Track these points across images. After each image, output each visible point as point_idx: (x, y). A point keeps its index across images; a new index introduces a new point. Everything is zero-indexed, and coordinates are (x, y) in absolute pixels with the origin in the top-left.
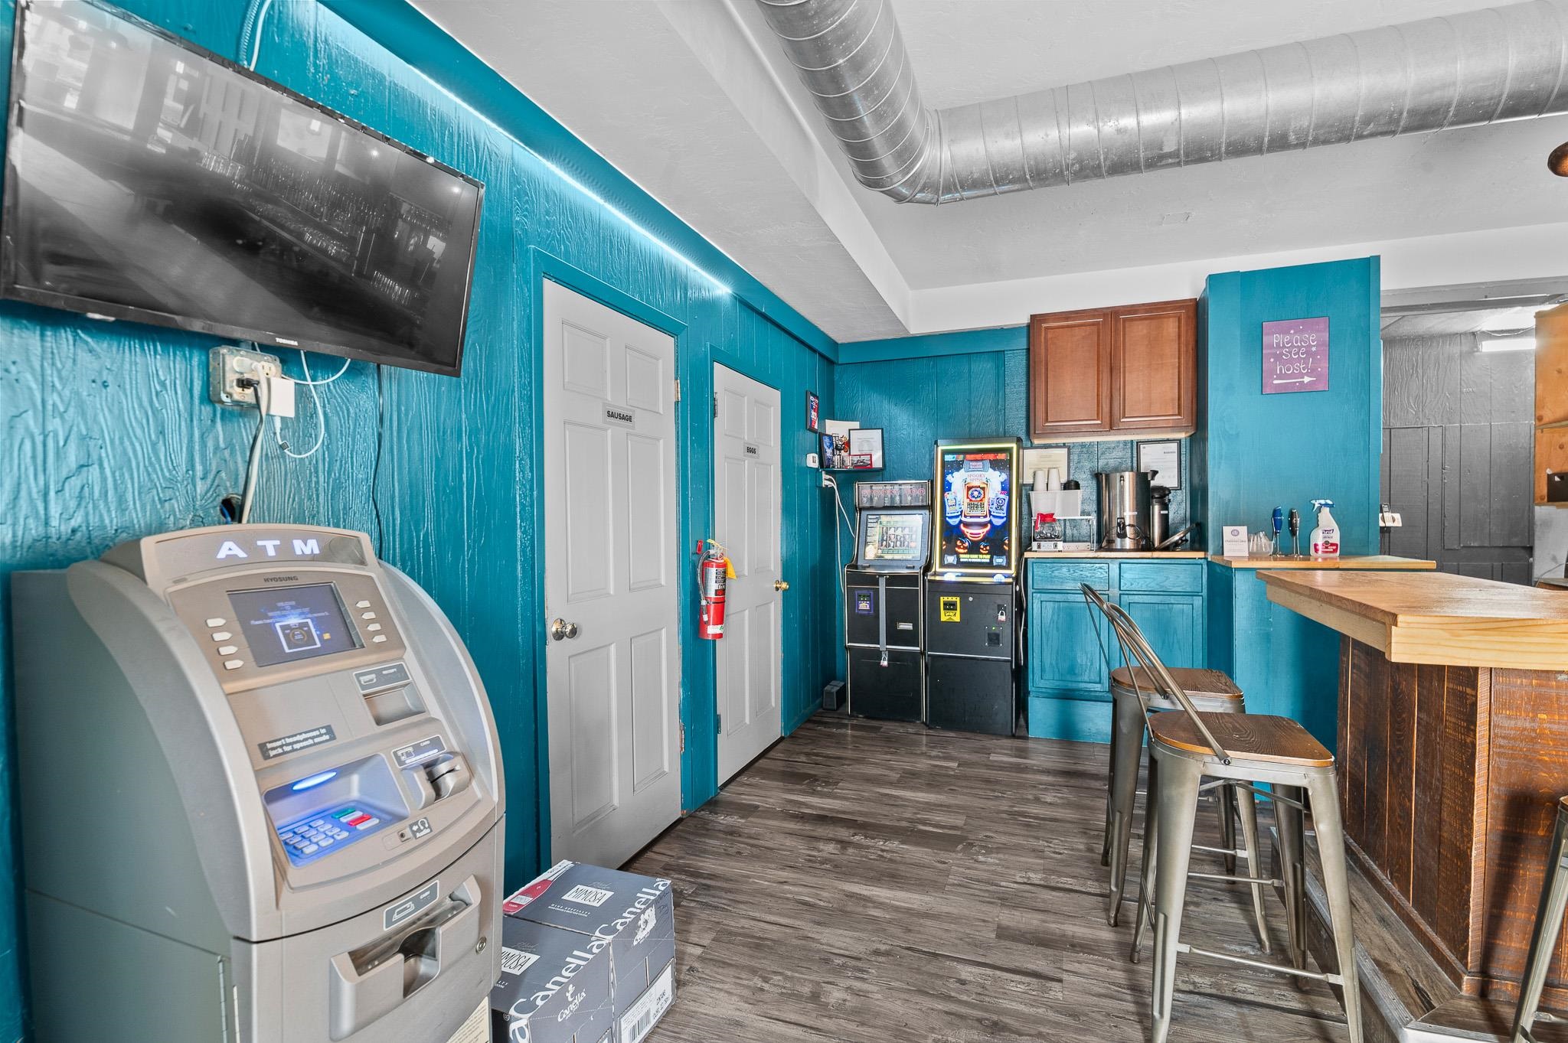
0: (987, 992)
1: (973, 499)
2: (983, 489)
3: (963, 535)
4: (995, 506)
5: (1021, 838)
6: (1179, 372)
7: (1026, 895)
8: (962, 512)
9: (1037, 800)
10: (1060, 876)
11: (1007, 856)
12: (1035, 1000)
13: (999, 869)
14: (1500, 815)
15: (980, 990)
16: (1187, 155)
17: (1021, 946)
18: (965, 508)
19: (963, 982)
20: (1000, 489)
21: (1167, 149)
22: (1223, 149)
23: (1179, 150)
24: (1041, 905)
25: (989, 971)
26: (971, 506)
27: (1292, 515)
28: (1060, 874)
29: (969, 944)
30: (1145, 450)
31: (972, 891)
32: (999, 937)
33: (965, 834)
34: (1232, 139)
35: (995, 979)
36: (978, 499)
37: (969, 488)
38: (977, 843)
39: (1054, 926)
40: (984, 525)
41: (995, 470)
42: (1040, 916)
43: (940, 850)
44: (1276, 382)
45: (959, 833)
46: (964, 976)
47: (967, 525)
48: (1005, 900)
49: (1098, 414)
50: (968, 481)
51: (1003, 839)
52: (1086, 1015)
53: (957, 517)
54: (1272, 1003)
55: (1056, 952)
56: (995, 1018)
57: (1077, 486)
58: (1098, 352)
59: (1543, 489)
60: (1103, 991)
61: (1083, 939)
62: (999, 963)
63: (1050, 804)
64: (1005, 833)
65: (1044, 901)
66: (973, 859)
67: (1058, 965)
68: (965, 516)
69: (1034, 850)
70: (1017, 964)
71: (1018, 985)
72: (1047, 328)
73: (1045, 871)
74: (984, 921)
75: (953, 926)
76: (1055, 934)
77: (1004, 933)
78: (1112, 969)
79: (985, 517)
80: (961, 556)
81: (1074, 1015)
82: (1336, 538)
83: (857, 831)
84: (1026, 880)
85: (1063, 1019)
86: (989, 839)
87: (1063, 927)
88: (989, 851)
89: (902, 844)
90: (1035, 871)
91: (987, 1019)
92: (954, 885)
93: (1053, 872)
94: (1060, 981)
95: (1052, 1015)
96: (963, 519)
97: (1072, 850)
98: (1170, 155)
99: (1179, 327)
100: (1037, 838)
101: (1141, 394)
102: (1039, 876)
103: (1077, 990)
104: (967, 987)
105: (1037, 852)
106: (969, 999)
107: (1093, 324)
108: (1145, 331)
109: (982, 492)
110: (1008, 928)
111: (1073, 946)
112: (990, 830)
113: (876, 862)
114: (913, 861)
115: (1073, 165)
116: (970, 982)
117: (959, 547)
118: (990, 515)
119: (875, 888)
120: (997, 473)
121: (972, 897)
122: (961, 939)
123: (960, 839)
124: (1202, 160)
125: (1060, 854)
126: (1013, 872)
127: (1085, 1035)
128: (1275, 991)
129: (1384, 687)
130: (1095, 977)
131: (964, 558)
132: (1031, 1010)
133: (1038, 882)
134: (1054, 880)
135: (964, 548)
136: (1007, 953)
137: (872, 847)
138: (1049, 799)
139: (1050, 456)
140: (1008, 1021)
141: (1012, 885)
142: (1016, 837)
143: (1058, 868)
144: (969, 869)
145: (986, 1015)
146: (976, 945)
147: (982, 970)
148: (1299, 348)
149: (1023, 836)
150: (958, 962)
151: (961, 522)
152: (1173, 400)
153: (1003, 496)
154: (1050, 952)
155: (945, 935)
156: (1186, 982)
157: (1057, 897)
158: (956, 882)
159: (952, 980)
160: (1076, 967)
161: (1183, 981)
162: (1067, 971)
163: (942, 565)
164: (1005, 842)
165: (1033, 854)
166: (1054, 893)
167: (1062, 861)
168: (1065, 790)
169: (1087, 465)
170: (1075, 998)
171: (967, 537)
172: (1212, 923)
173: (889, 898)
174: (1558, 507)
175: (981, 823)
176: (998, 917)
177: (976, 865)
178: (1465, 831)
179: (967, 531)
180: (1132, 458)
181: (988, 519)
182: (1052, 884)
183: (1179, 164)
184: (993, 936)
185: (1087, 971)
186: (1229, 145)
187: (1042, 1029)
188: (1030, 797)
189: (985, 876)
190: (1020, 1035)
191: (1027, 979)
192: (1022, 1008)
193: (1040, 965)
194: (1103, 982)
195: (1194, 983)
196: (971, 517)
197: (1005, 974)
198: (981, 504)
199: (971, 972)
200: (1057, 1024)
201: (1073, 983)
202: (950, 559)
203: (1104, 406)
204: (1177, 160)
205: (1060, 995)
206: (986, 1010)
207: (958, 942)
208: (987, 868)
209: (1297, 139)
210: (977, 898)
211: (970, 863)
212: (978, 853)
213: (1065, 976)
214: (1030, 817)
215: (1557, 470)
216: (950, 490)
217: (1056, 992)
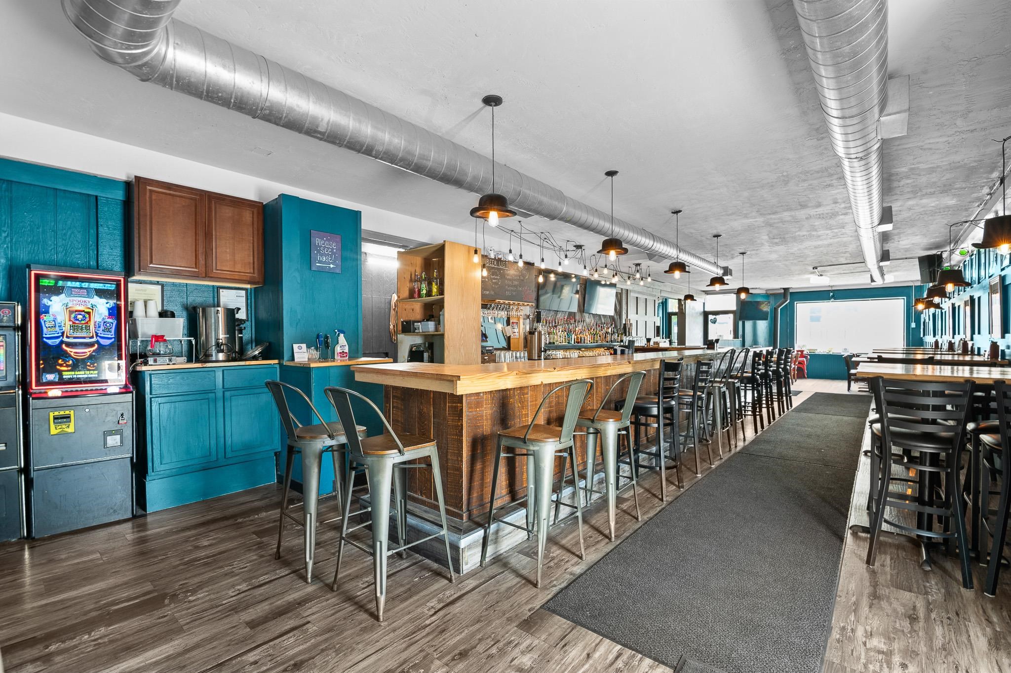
0: (275, 656)
1: (77, 322)
2: (89, 313)
3: (66, 355)
4: (102, 328)
5: (209, 573)
6: (253, 246)
7: (245, 599)
8: (63, 333)
9: (197, 548)
10: (258, 578)
11: (210, 588)
12: (305, 639)
13: (213, 596)
14: (469, 449)
15: (269, 658)
16: (328, 136)
17: (271, 623)
18: (67, 329)
19: (255, 663)
20: (107, 315)
21: (320, 129)
22: (345, 143)
23: (325, 133)
24: (261, 598)
25: (265, 647)
26: (74, 327)
27: (327, 338)
28: (257, 577)
29: (237, 644)
30: (223, 293)
31: (206, 619)
32: (252, 628)
33: (162, 592)
34: (351, 140)
35: (274, 647)
36: (83, 322)
37: (71, 312)
38: (178, 592)
39: (279, 602)
40: (91, 345)
41: (101, 297)
42: (267, 603)
43: (152, 611)
44: (317, 264)
45: (156, 594)
46: (252, 660)
47: (69, 345)
48: (235, 609)
49: (196, 264)
50: (70, 305)
51: (197, 580)
52: (336, 626)
53: (57, 337)
54: (399, 569)
55: (294, 612)
56: (292, 662)
57: (173, 315)
58: (196, 219)
59: (400, 328)
60: (333, 611)
61: (301, 597)
62: (267, 639)
63: (209, 545)
64: (195, 576)
65: (261, 595)
66: (186, 602)
67: (300, 617)
68: (67, 337)
69: (226, 575)
70: (278, 632)
71: (289, 640)
72: (151, 191)
73: (245, 581)
74: (234, 627)
75: (215, 643)
76: (284, 605)
77: (253, 625)
78: (328, 600)
79: (92, 337)
80: (64, 373)
81: (330, 630)
82: (346, 350)
83: (47, 643)
84: (238, 592)
85: (327, 636)
86: (185, 586)
87: (284, 599)
88: (194, 592)
89: (109, 626)
90: (239, 584)
91: (289, 666)
92: (188, 623)
93: (251, 578)
94: (308, 622)
95: (319, 639)
96: (65, 339)
97: (251, 562)
98: (320, 133)
99: (253, 218)
100: (221, 567)
101: (228, 256)
102: (245, 585)
103: (320, 620)
104: (260, 663)
105: (231, 574)
106: (268, 667)
107: (191, 199)
108: (230, 214)
109: (87, 316)
110: (253, 620)
111: (299, 604)
112: (180, 580)
113: (98, 650)
114: (135, 630)
115: (265, 109)
116: (260, 659)
117: (61, 365)
118: (97, 335)
119: (118, 665)
120: (104, 301)
121: (210, 622)
122: (229, 645)
123: (163, 596)
124: (333, 143)
125: (245, 567)
126: (224, 593)
127: (343, 634)
128: (397, 564)
129: (414, 413)
130: (324, 608)
131: (67, 375)
132: (307, 644)
133: (247, 588)
134: (255, 582)
135: (67, 366)
136: (266, 631)
137: (79, 644)
138: (206, 543)
139: (145, 290)
140: (300, 658)
141: (231, 599)
142: (205, 574)
143: (251, 575)
144: (189, 609)
145: (285, 666)
146: (244, 640)
147: (260, 649)
148: (328, 248)
149: (209, 571)
150: (240, 657)
151: (62, 342)
152: (250, 263)
153: (110, 320)
154: (290, 615)
155: (215, 651)
156: (363, 583)
157: (266, 588)
158: (187, 621)
159: (247, 667)
160: (309, 612)
161: (362, 584)
162: (308, 616)
163: (39, 383)
164: (200, 580)
165: (227, 577)
166: (263, 588)
167: (250, 571)
168: (212, 534)
169: (179, 300)
170: (323, 624)
171: (70, 356)
172: (352, 555)
173: (142, 662)
174: (405, 335)
175: (168, 580)
176: (240, 619)
177: (193, 604)
178: (459, 459)
179: (71, 351)
180: (214, 297)
181: (94, 339)
182: (257, 584)
183: (321, 139)
184: (249, 629)
185: (318, 609)
186: (348, 142)
187: (321, 648)
188: (190, 548)
189: (207, 605)
190: (313, 658)
191: (291, 634)
192: (301, 648)
193: (292, 623)
194: (329, 608)
195: (367, 582)
196: (75, 338)
197: (276, 641)
198: (86, 327)
199: (254, 655)
200: (326, 640)
201: (316, 619)
202: (50, 377)
203: (201, 259)
204: (322, 137)
205: (315, 628)
206: (283, 663)
207: (228, 648)
208: (203, 601)
209: (375, 154)
210: (214, 620)
211: (186, 605)
212: (187, 597)
213: (309, 619)
214: (203, 559)
215: (404, 319)
216: (47, 312)
217: (312, 628)
